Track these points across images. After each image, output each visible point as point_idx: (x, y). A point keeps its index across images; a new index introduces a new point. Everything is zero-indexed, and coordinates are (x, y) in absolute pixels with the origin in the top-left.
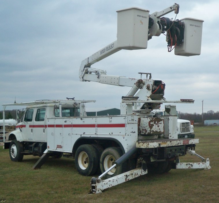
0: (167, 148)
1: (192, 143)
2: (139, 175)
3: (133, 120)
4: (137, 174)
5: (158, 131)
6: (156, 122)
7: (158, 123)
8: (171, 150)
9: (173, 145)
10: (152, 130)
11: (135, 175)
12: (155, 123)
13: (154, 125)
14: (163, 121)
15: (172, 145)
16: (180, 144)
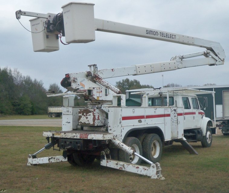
0: (61, 139)
1: (93, 138)
2: (60, 161)
3: (68, 111)
4: (59, 159)
5: (87, 123)
6: (85, 114)
7: (86, 115)
8: (65, 142)
9: (68, 137)
10: (80, 121)
11: (57, 160)
12: (83, 114)
13: (82, 117)
14: (92, 113)
15: (66, 137)
16: (77, 137)
